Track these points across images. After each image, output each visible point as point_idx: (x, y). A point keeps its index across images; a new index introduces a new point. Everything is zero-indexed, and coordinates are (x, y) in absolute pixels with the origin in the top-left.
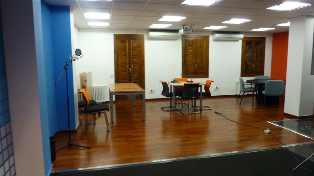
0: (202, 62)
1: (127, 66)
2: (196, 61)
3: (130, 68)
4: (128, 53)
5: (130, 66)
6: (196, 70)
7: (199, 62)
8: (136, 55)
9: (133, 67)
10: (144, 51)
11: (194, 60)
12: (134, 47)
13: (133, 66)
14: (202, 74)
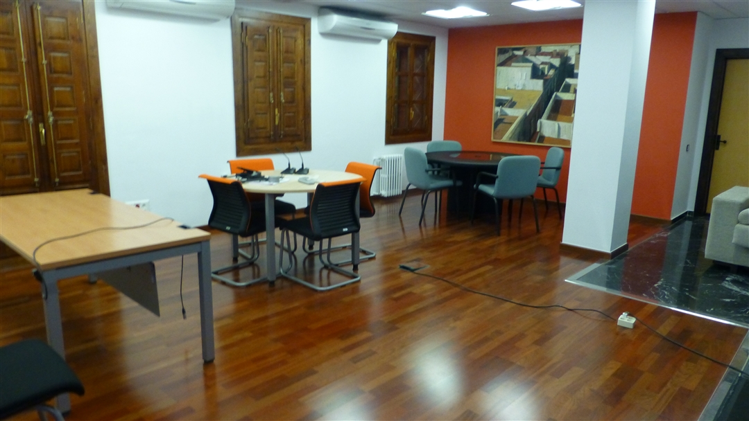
0: (292, 101)
1: (29, 115)
2: (277, 97)
3: (41, 125)
4: (24, 60)
5: (39, 116)
6: (276, 128)
7: (286, 102)
8: (62, 72)
9: (55, 121)
10: (96, 57)
11: (271, 95)
12: (52, 38)
13: (55, 114)
14: (293, 142)
